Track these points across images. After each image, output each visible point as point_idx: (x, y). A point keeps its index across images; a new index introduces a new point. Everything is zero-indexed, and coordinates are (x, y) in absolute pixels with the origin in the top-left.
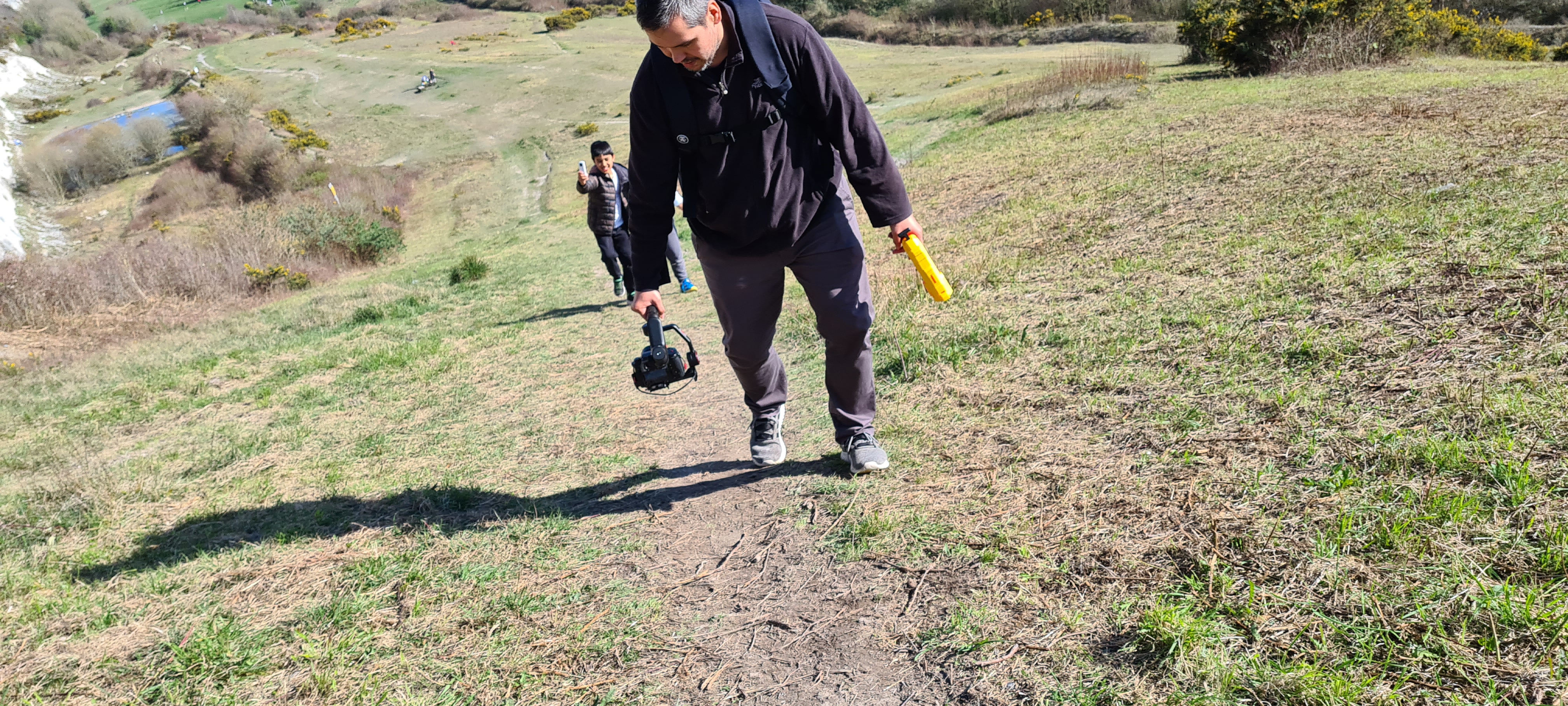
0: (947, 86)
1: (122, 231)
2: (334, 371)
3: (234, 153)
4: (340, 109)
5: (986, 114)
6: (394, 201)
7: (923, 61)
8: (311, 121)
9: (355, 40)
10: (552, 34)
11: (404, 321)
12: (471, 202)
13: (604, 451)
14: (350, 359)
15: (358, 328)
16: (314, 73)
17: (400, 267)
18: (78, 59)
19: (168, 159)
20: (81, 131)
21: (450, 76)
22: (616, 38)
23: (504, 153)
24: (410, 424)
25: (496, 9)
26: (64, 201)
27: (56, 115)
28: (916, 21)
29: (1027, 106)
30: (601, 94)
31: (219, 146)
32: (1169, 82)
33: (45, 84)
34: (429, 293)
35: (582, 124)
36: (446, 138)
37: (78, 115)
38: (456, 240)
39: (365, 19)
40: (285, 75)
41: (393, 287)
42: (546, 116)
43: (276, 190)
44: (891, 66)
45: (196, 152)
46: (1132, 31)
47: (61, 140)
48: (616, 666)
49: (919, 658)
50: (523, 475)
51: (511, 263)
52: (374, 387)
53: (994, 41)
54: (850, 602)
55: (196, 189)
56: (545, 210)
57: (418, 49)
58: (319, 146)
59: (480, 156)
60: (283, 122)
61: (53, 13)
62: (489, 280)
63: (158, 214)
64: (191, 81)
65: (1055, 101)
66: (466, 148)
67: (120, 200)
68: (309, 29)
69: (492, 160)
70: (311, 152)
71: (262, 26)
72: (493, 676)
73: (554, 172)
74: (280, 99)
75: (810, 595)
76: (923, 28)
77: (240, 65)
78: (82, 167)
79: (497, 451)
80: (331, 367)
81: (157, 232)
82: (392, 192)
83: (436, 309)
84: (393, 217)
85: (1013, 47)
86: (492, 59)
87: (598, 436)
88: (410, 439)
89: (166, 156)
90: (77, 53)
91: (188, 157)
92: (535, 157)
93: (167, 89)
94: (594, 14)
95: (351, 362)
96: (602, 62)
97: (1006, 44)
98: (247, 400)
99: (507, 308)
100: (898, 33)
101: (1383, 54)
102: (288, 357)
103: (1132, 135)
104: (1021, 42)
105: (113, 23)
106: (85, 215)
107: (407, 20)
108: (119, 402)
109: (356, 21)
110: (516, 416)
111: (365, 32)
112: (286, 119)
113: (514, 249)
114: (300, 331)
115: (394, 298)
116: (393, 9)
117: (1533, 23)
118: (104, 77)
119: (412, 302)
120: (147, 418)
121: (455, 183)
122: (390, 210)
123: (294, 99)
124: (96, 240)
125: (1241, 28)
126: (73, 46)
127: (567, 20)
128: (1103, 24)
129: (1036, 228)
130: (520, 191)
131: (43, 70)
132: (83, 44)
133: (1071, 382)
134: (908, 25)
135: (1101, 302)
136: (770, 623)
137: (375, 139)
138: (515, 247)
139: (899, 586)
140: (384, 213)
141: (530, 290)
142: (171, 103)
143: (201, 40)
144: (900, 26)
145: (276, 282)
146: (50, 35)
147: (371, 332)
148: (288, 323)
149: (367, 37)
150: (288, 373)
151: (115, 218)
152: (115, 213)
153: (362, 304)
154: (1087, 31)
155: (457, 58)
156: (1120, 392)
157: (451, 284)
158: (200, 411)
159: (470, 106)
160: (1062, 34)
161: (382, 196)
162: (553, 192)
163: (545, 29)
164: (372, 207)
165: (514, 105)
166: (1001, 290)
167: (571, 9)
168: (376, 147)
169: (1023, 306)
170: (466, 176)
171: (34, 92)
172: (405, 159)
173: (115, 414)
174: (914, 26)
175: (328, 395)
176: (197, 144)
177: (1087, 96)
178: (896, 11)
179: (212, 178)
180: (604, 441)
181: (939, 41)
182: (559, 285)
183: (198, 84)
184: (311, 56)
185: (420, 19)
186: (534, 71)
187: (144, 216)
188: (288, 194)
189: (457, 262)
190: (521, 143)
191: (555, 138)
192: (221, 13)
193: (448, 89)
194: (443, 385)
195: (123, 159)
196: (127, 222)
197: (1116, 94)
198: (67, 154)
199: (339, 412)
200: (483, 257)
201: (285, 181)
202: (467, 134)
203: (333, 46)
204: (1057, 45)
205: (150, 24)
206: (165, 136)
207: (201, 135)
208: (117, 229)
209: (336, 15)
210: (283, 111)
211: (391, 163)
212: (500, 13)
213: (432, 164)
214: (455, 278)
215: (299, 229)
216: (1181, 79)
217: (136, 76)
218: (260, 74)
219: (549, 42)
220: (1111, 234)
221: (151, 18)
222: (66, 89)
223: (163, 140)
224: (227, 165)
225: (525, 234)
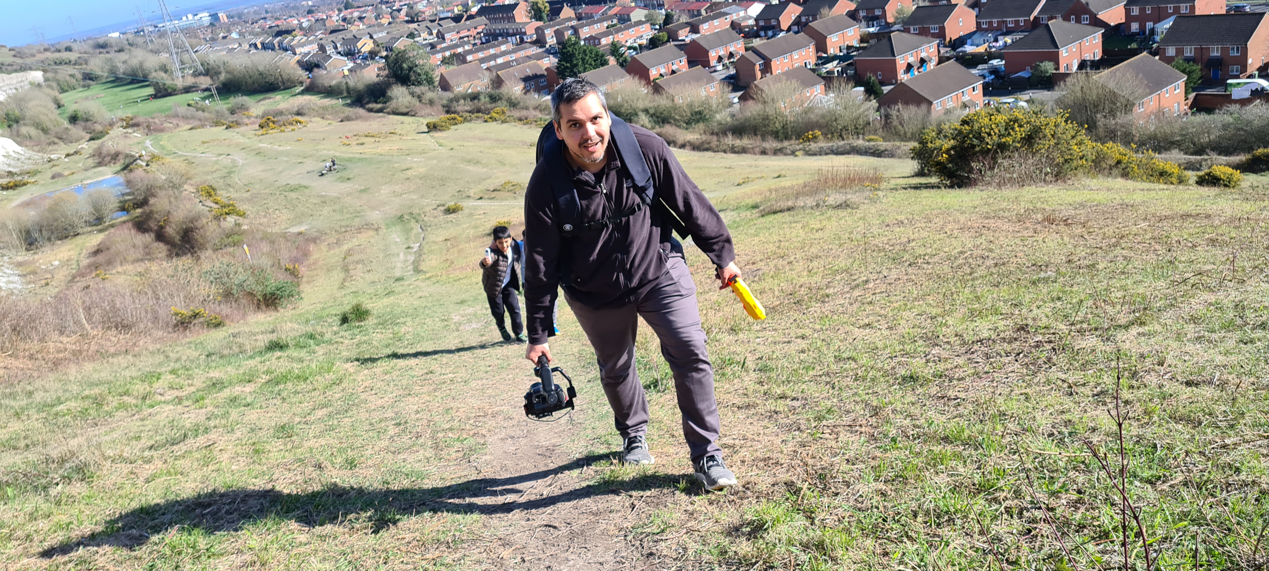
0: (738, 185)
1: (69, 278)
2: (252, 385)
3: (169, 218)
4: (257, 186)
5: (761, 208)
6: (296, 260)
7: (721, 165)
8: (233, 195)
9: (274, 133)
10: (431, 134)
11: (305, 350)
12: (358, 262)
13: (450, 435)
14: (264, 376)
15: (269, 355)
16: (239, 158)
17: (298, 311)
18: (48, 141)
19: (113, 222)
20: (44, 197)
21: (348, 164)
22: (481, 139)
23: (387, 225)
24: (313, 418)
25: (389, 113)
26: (24, 253)
27: (25, 184)
28: (717, 134)
29: (790, 204)
30: (468, 182)
31: (157, 213)
32: (896, 189)
33: (18, 160)
34: (324, 330)
35: (451, 204)
36: (341, 211)
37: (43, 185)
38: (343, 292)
39: (284, 117)
40: (215, 159)
41: (295, 326)
42: (423, 197)
43: (199, 249)
44: (696, 168)
45: (137, 217)
46: (882, 148)
47: (27, 204)
48: (449, 547)
49: (629, 538)
50: (393, 449)
51: (388, 310)
52: (285, 394)
53: (776, 152)
54: (596, 514)
55: (134, 246)
56: (417, 270)
57: (324, 142)
58: (238, 215)
59: (368, 226)
60: (210, 196)
61: (31, 104)
62: (371, 321)
63: (101, 265)
64: (139, 161)
65: (810, 201)
66: (357, 220)
67: (70, 253)
68: (238, 124)
69: (377, 230)
70: (231, 220)
71: (200, 120)
72: (372, 554)
73: (426, 241)
74: (209, 177)
75: (573, 511)
76: (722, 140)
77: (179, 149)
78: (42, 226)
79: (375, 435)
80: (249, 381)
81: (98, 279)
82: (295, 253)
83: (330, 342)
84: (293, 273)
85: (791, 157)
86: (382, 152)
87: (448, 426)
88: (313, 427)
89: (112, 219)
90: (48, 136)
91: (131, 220)
92: (412, 229)
93: (118, 167)
94: (465, 120)
95: (265, 378)
96: (470, 157)
97: (786, 154)
98: (186, 403)
99: (384, 342)
100: (703, 143)
101: (1056, 176)
102: (215, 374)
103: (859, 229)
104: (797, 153)
105: (79, 115)
106: (40, 264)
107: (318, 119)
108: (86, 404)
109: (275, 119)
110: (390, 414)
111: (283, 128)
112: (213, 193)
113: (392, 299)
114: (222, 357)
115: (297, 334)
116: (306, 111)
117: (1186, 153)
118: (68, 155)
119: (311, 337)
120: (110, 414)
121: (345, 247)
122: (291, 267)
123: (221, 178)
124: (47, 284)
125: (952, 152)
126: (45, 131)
127: (444, 124)
128: (860, 142)
129: (776, 293)
130: (398, 255)
131: (18, 149)
132: (54, 130)
133: (765, 394)
134: (711, 137)
135: (803, 344)
136: (546, 526)
137: (284, 211)
138: (392, 298)
139: (627, 504)
140: (286, 270)
141: (403, 330)
142: (121, 178)
143: (149, 130)
144: (704, 138)
145: (196, 321)
146: (26, 122)
147: (279, 358)
148: (212, 351)
149: (284, 131)
150: (216, 385)
151: (65, 268)
152: (66, 263)
153: (274, 337)
154: (848, 147)
155: (355, 150)
156: (794, 399)
157: (341, 324)
158: (151, 410)
159: (363, 187)
160: (829, 148)
161: (285, 255)
162: (424, 257)
163: (426, 130)
164: (277, 264)
165: (398, 188)
166: (741, 336)
167: (448, 116)
168: (284, 217)
169: (752, 346)
170: (355, 242)
171: (9, 165)
172: (306, 227)
173: (84, 413)
174: (715, 138)
175: (249, 400)
176: (139, 211)
177: (834, 198)
178: (701, 126)
179: (148, 238)
180: (451, 429)
181: (734, 150)
182: (425, 326)
183: (144, 164)
184: (238, 145)
185: (328, 119)
186: (415, 162)
187: (89, 266)
188: (209, 252)
189: (347, 308)
190: (401, 217)
191: (428, 214)
192: (169, 109)
193: (345, 174)
194: (336, 394)
195: (76, 221)
196: (74, 271)
197: (853, 197)
198: (31, 215)
199: (259, 410)
200: (368, 304)
201: (208, 242)
202: (358, 209)
203: (256, 138)
204: (825, 157)
205: (109, 116)
206: (114, 204)
207: (143, 203)
208: (66, 276)
209: (260, 114)
210: (211, 186)
211: (295, 230)
212: (391, 117)
213: (329, 232)
214: (345, 320)
215: (218, 280)
216: (905, 189)
217: (94, 156)
218: (194, 157)
219: (429, 140)
220: (827, 300)
221: (110, 111)
222: (36, 164)
223: (111, 206)
224: (162, 227)
225: (400, 289)
